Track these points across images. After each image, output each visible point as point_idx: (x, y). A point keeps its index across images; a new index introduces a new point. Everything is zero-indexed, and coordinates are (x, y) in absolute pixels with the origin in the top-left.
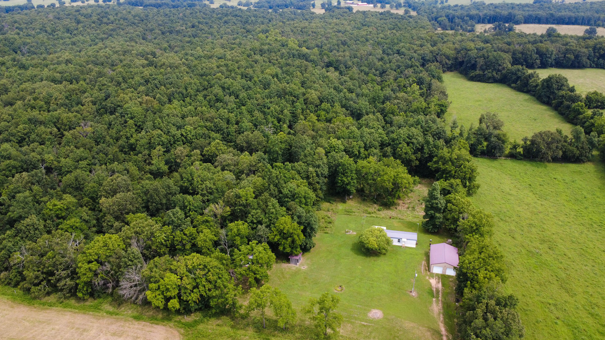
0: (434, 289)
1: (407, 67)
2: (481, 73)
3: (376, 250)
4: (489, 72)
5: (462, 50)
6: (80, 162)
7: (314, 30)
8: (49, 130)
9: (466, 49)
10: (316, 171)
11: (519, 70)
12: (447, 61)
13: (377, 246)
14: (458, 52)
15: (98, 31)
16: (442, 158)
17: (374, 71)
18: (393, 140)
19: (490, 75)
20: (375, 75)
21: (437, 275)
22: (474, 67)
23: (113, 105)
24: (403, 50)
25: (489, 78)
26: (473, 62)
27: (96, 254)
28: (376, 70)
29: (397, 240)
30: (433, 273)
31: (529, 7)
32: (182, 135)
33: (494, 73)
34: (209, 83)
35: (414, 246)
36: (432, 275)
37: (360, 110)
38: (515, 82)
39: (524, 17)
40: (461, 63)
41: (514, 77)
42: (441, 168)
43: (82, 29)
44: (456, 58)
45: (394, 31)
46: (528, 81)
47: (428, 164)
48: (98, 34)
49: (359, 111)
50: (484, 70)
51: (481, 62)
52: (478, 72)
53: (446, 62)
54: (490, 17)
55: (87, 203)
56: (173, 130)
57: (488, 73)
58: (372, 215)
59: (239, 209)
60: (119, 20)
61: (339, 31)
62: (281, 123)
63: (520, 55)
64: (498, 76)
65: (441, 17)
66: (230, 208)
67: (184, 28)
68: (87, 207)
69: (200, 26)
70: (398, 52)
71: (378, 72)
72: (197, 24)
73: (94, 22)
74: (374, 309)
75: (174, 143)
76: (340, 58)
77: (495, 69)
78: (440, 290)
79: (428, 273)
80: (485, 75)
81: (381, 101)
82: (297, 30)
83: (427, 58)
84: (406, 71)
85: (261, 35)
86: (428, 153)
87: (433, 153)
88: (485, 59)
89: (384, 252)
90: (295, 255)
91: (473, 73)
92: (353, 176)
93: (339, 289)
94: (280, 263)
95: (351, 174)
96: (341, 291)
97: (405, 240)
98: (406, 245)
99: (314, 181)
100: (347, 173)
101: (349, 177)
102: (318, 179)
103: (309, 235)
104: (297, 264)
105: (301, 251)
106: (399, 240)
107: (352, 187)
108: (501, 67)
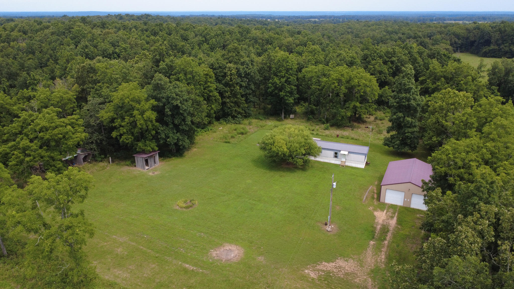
0: (379, 227)
2: (496, 47)
3: (284, 155)
4: (506, 47)
5: (475, 29)
10: (238, 69)
12: (457, 40)
13: (285, 150)
14: (471, 32)
19: (507, 49)
21: (393, 207)
22: (488, 42)
25: (506, 53)
26: (486, 38)
29: (332, 153)
30: (384, 204)
36: (383, 206)
40: (472, 43)
44: (466, 38)
50: (499, 45)
51: (497, 36)
52: (492, 47)
53: (455, 41)
74: (230, 243)
78: (391, 229)
79: (376, 203)
80: (501, 49)
88: (501, 33)
89: (300, 162)
90: (143, 152)
91: (486, 49)
92: (289, 78)
93: (184, 205)
94: (122, 165)
95: (286, 75)
96: (187, 208)
97: (346, 153)
98: (348, 164)
99: (231, 81)
100: (280, 72)
101: (283, 77)
102: (239, 80)
103: (173, 123)
104: (144, 168)
105: (157, 149)
106: (336, 153)
107: (288, 94)
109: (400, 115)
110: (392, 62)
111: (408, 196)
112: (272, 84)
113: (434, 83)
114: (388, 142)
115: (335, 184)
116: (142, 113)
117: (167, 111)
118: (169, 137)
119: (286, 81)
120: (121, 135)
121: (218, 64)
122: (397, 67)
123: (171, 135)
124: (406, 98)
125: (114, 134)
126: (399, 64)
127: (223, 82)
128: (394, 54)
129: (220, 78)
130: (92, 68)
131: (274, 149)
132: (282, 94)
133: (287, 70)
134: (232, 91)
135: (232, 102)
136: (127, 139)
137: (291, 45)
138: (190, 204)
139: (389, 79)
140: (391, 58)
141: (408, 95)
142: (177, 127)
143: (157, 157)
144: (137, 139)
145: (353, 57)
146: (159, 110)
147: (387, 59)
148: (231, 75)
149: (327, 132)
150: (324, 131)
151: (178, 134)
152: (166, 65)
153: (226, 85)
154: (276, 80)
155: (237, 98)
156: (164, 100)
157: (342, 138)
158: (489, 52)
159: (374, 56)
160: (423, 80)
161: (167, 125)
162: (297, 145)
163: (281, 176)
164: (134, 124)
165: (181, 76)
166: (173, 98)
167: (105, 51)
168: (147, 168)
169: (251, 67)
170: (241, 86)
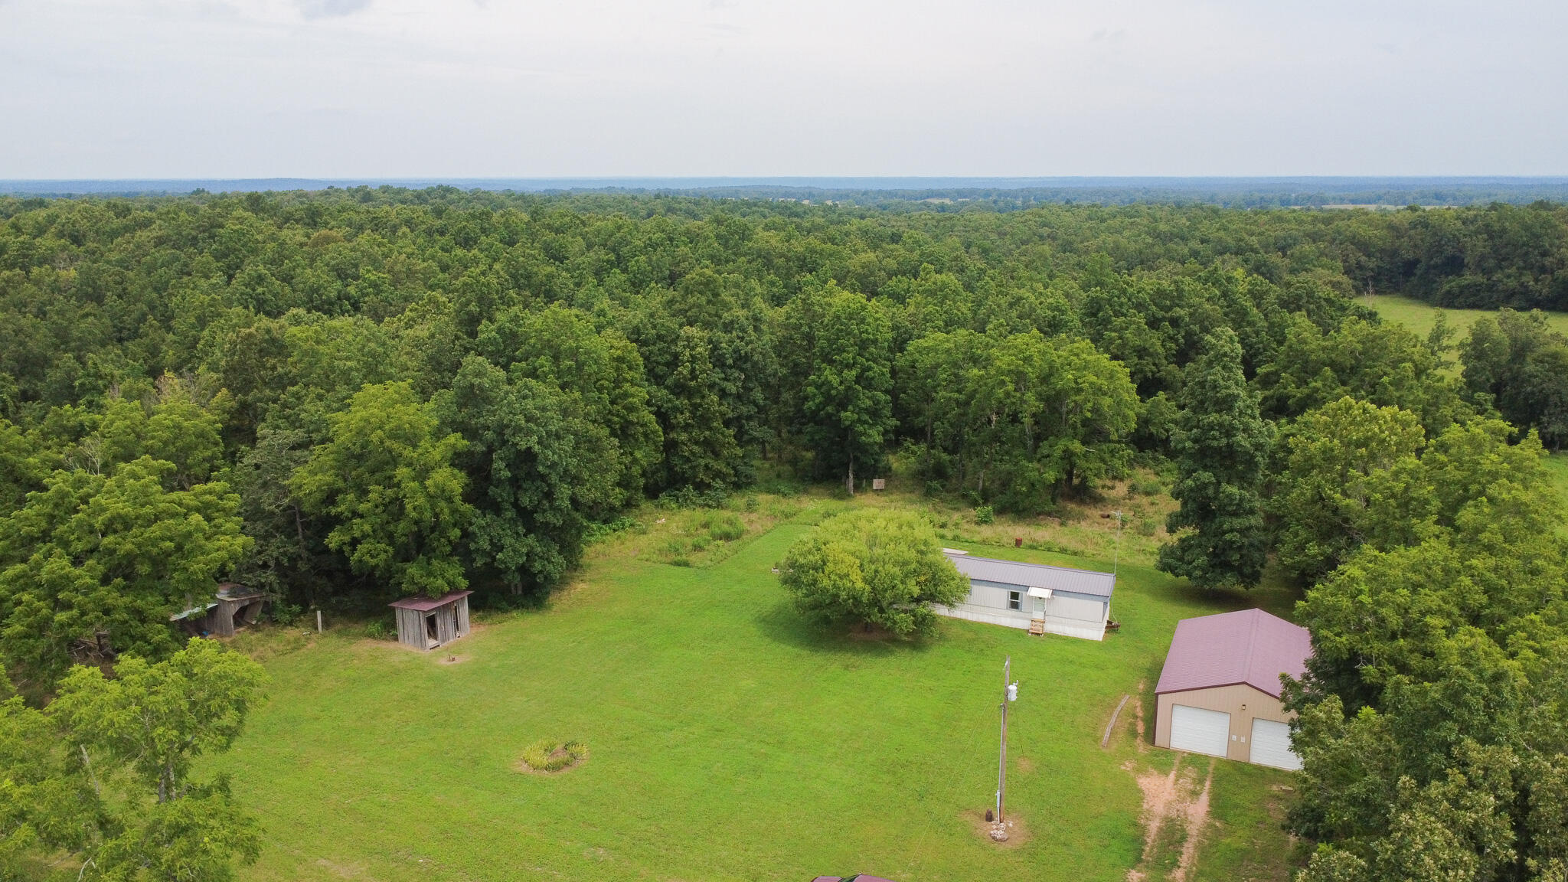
0: (1154, 826)
2: (1480, 279)
3: (856, 600)
4: (1509, 277)
5: (1415, 228)
10: (713, 343)
12: (1363, 258)
13: (860, 585)
14: (1402, 234)
19: (1512, 283)
21: (1195, 760)
22: (1454, 265)
25: (1511, 294)
26: (1449, 251)
29: (1004, 595)
30: (1168, 752)
33: (1528, 279)
36: (1164, 759)
40: (1410, 267)
44: (1391, 253)
50: (1487, 272)
51: (1479, 245)
52: (1468, 278)
53: (1358, 263)
57: (1507, 280)
64: (1543, 288)
77: (1529, 267)
78: (1193, 830)
79: (1141, 747)
80: (1494, 284)
88: (1491, 237)
89: (904, 621)
90: (423, 594)
91: (1450, 284)
92: (870, 369)
93: (545, 760)
94: (357, 636)
95: (860, 359)
96: (555, 768)
97: (1046, 593)
98: (1050, 628)
99: (694, 377)
100: (841, 350)
101: (849, 367)
102: (717, 376)
103: (516, 504)
104: (423, 646)
105: (464, 583)
106: (1015, 596)
107: (866, 417)
108: (1551, 259)
109: (1206, 476)
110: (1175, 322)
111: (1242, 727)
112: (818, 387)
113: (1302, 382)
114: (1172, 561)
115: (1013, 688)
116: (423, 473)
117: (500, 468)
118: (501, 549)
119: (858, 380)
120: (355, 543)
121: (654, 327)
122: (1189, 335)
123: (508, 541)
124: (1221, 425)
125: (334, 539)
126: (1196, 328)
127: (669, 381)
128: (1180, 297)
129: (661, 370)
130: (273, 341)
131: (825, 583)
132: (847, 416)
133: (863, 345)
134: (696, 407)
135: (696, 443)
136: (372, 554)
137: (872, 273)
138: (563, 757)
139: (1169, 373)
140: (1170, 309)
141: (1227, 418)
142: (526, 518)
143: (464, 610)
144: (405, 555)
145: (1057, 309)
146: (475, 467)
147: (1160, 314)
148: (693, 359)
149: (986, 531)
150: (977, 528)
151: (531, 539)
152: (499, 330)
153: (680, 389)
154: (829, 374)
155: (710, 429)
156: (489, 435)
157: (1032, 547)
158: (1461, 292)
159: (1121, 305)
160: (1267, 375)
161: (497, 509)
162: (896, 570)
163: (846, 667)
164: (395, 508)
165: (544, 362)
166: (518, 430)
167: (317, 291)
168: (432, 642)
169: (753, 336)
170: (723, 394)
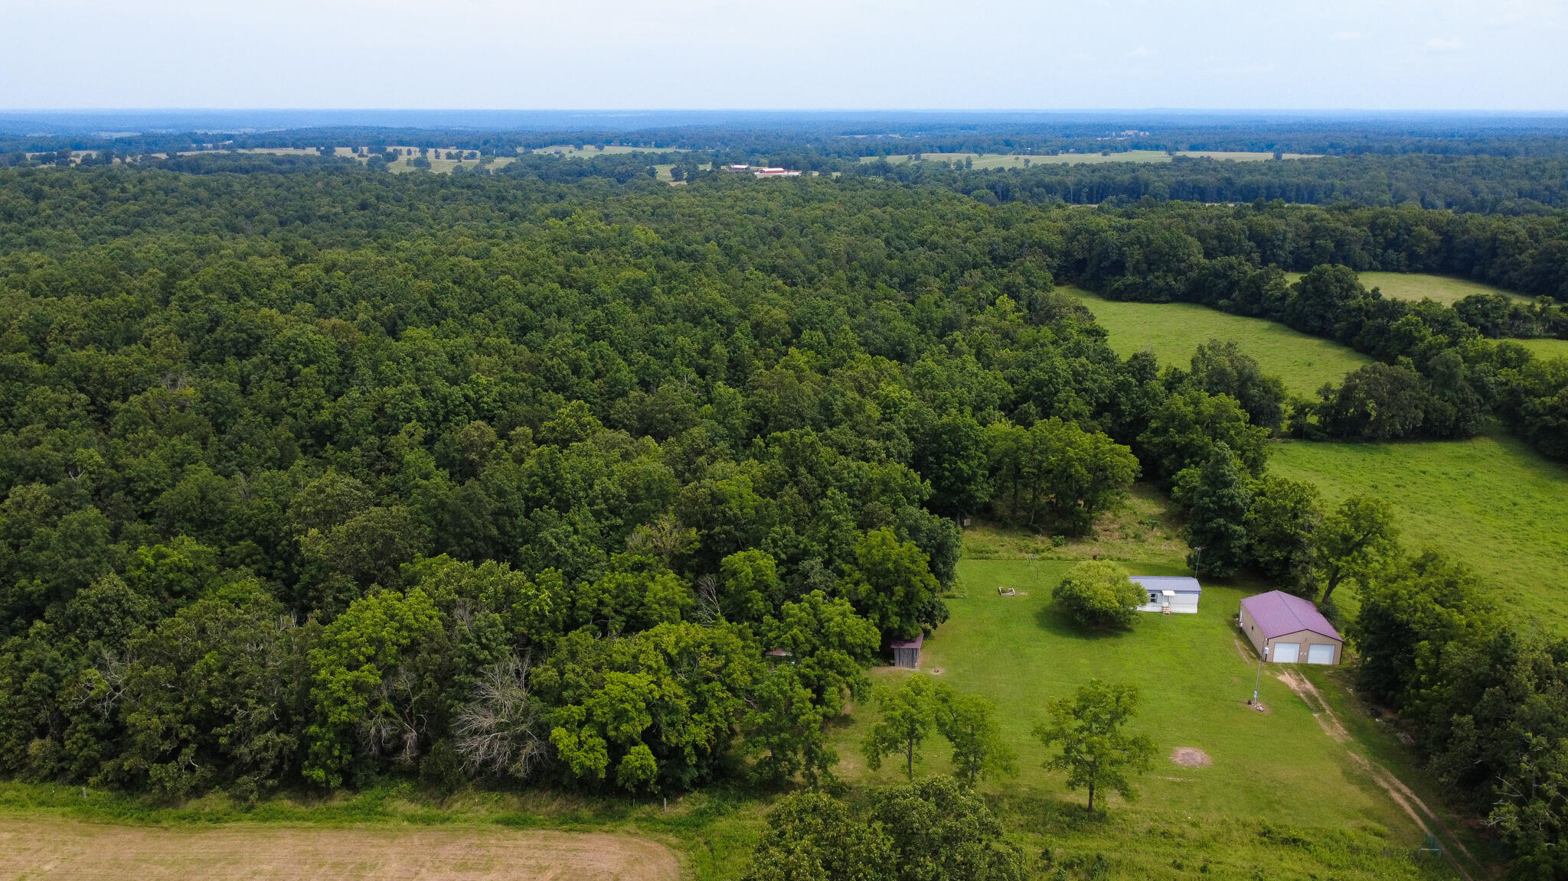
0: (1302, 695)
1: (964, 267)
2: (1138, 280)
3: (1117, 612)
5: (1080, 233)
6: (187, 466)
7: (687, 211)
8: (65, 398)
9: (1087, 231)
11: (1232, 267)
13: (1117, 604)
14: (1072, 239)
15: (98, 218)
16: (1172, 417)
17: (887, 277)
18: (1039, 385)
19: (1161, 283)
20: (890, 286)
21: (1289, 665)
22: (1119, 268)
23: (244, 335)
24: (935, 238)
25: (1160, 291)
26: (1115, 257)
27: (371, 641)
28: (892, 277)
29: (1149, 596)
31: (1169, 169)
32: (467, 398)
33: (1170, 280)
34: (484, 298)
35: (1194, 610)
36: (1277, 668)
37: (901, 344)
38: (1226, 294)
39: (1169, 187)
40: (1081, 265)
41: (1222, 284)
42: (1175, 444)
43: (49, 212)
44: (1067, 254)
45: (889, 209)
46: (1258, 288)
47: (1138, 438)
48: (101, 224)
49: (899, 348)
50: (1142, 274)
51: (1136, 254)
52: (1130, 279)
54: (1091, 189)
55: (249, 556)
56: (441, 386)
57: (1158, 279)
58: (1045, 554)
59: (725, 532)
60: (154, 194)
61: (753, 213)
62: (708, 377)
63: (1215, 242)
64: (1179, 286)
65: (977, 188)
66: (699, 529)
67: (339, 209)
68: (248, 566)
69: (382, 206)
70: (922, 243)
71: (896, 280)
72: (373, 200)
73: (83, 197)
74: (1179, 745)
75: (446, 419)
76: (780, 261)
77: (1169, 270)
78: (1316, 694)
79: (1264, 665)
80: (1148, 283)
81: (937, 331)
82: (644, 212)
83: (1001, 252)
84: (966, 274)
85: (552, 221)
86: (1130, 414)
87: (1143, 411)
88: (1141, 247)
90: (909, 639)
91: (1118, 283)
97: (1172, 593)
98: (1172, 610)
104: (913, 666)
106: (1153, 596)
108: (1183, 264)
111: (1304, 648)
157: (1101, 559)
158: (1126, 289)
